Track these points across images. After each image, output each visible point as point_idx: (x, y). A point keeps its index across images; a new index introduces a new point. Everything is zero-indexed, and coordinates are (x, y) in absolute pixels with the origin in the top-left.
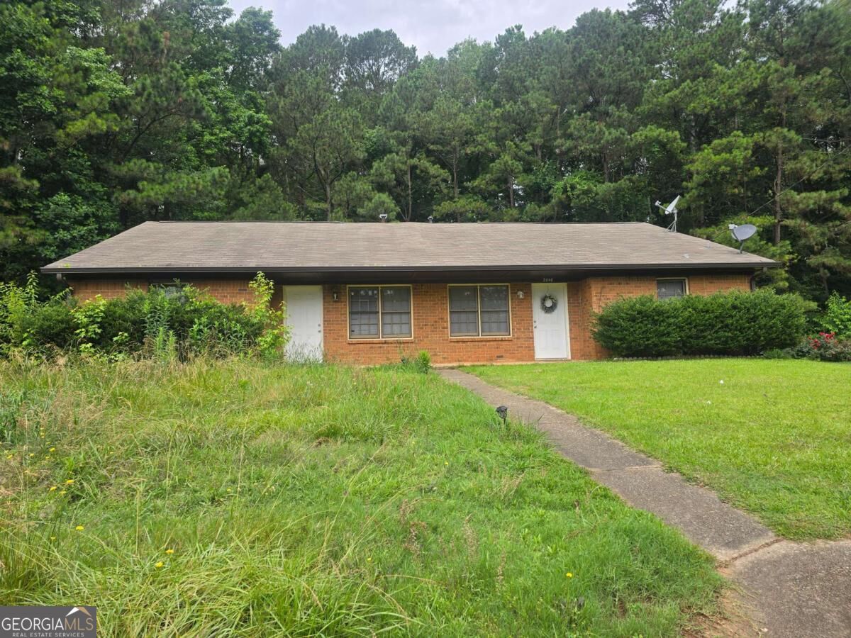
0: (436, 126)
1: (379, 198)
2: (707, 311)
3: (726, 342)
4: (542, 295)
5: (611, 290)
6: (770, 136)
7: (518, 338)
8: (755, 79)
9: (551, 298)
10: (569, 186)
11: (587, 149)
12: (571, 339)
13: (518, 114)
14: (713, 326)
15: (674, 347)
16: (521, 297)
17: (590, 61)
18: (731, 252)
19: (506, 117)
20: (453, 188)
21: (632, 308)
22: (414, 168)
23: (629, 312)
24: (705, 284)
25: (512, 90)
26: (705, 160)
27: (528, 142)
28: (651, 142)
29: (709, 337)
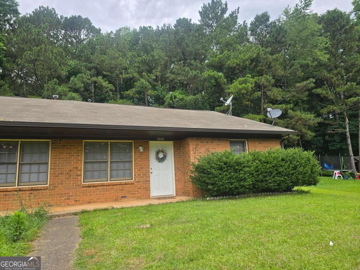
0: (107, 62)
1: (71, 95)
2: (267, 163)
3: (279, 185)
4: (156, 149)
5: (202, 146)
6: (261, 79)
7: (138, 182)
8: (254, 53)
9: (162, 151)
10: (173, 96)
11: (182, 79)
12: (176, 180)
13: (149, 61)
14: (271, 173)
15: (248, 188)
16: (141, 150)
17: (183, 39)
18: (266, 125)
19: (144, 62)
20: (116, 95)
21: (219, 160)
22: (95, 82)
23: (219, 163)
24: (257, 144)
25: (146, 50)
26: (236, 87)
27: (154, 74)
28: (211, 77)
29: (270, 181)
